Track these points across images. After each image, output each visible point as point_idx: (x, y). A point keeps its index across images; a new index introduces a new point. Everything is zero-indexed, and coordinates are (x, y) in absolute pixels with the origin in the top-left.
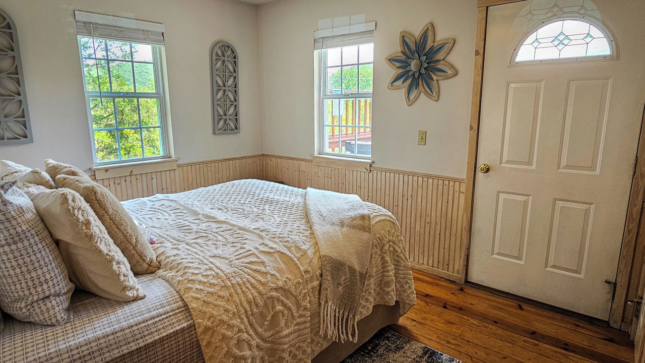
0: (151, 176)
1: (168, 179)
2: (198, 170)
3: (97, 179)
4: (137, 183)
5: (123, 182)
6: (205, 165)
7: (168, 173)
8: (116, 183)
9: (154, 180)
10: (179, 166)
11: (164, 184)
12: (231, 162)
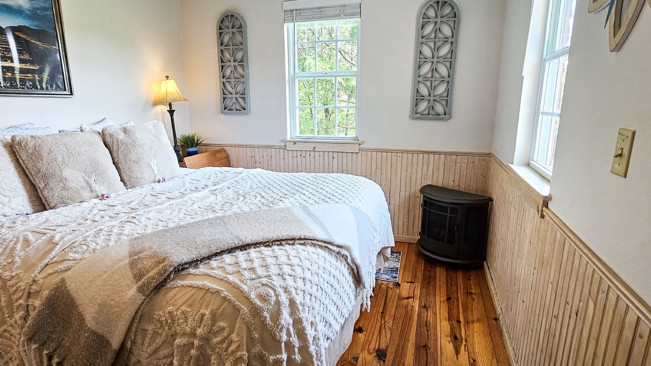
0: (333, 154)
1: (350, 162)
2: (384, 158)
3: (287, 149)
4: (319, 159)
5: (308, 157)
6: (394, 154)
7: (350, 155)
8: (302, 156)
9: (335, 160)
10: (361, 150)
11: (345, 166)
12: (432, 156)
